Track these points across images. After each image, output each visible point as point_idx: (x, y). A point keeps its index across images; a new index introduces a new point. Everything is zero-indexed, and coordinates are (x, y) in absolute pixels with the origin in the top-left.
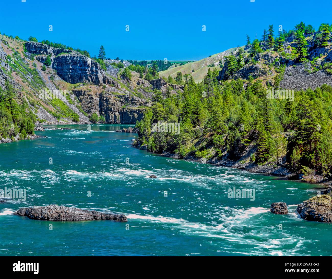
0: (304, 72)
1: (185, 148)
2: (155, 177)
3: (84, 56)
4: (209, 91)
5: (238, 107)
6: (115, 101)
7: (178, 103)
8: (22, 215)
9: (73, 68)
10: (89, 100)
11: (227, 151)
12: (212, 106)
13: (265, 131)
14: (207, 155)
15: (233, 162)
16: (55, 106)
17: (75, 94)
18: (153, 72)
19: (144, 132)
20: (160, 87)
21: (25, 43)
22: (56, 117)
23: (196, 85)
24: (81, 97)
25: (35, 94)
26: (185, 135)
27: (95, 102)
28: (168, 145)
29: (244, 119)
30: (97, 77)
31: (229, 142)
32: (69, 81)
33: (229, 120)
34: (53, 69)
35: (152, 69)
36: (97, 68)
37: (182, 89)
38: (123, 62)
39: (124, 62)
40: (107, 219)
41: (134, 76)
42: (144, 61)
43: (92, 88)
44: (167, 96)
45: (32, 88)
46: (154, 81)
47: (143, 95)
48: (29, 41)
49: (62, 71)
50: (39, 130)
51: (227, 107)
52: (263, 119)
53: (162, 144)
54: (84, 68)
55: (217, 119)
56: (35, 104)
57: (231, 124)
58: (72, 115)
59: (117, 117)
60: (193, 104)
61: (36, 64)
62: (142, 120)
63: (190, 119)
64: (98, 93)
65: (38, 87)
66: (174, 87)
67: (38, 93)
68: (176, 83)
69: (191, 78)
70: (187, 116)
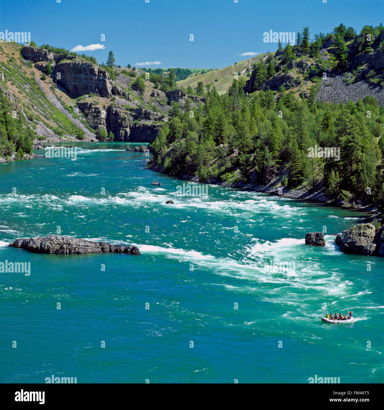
0: (344, 81)
1: (207, 170)
2: (173, 203)
3: (90, 63)
4: (234, 104)
5: (268, 122)
6: (126, 116)
7: (198, 117)
8: (19, 247)
9: (77, 76)
10: (96, 114)
12: (238, 121)
13: (299, 150)
14: (232, 177)
16: (57, 120)
17: (79, 108)
18: (170, 82)
19: (159, 151)
20: (178, 99)
21: (21, 48)
22: (58, 134)
23: (220, 97)
24: (87, 111)
25: (33, 107)
27: (103, 116)
29: (275, 136)
30: (106, 87)
31: (258, 163)
33: (257, 138)
35: (169, 78)
36: (105, 76)
37: (203, 101)
38: (135, 70)
39: (136, 70)
40: (116, 251)
41: (149, 87)
42: (160, 69)
43: (99, 101)
44: (186, 110)
45: (30, 100)
46: (171, 92)
47: (158, 108)
49: (65, 81)
50: (38, 148)
51: (256, 122)
52: (296, 136)
54: (90, 76)
55: (244, 136)
56: (33, 118)
58: (76, 132)
59: (128, 134)
60: (217, 118)
61: (34, 71)
62: (157, 137)
63: (212, 136)
64: (107, 106)
65: (37, 99)
66: (194, 99)
67: (37, 106)
68: (197, 94)
69: (214, 88)
70: (210, 132)
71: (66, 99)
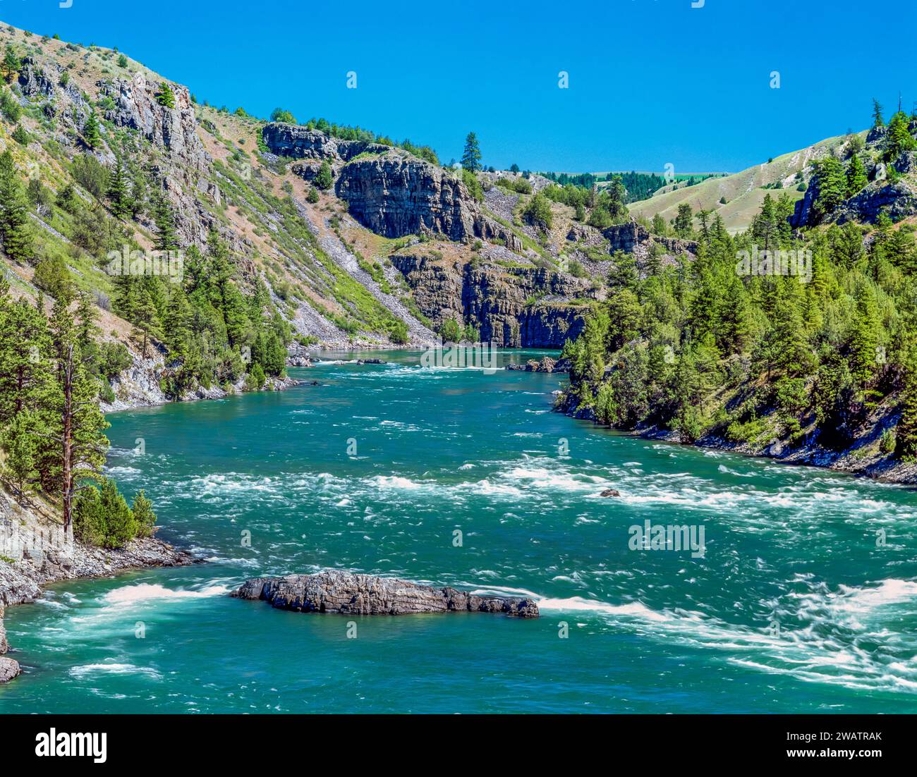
1: (699, 415)
2: (616, 494)
3: (421, 161)
5: (848, 300)
6: (507, 286)
7: (679, 289)
8: (254, 599)
9: (391, 194)
10: (436, 283)
11: (816, 422)
12: (775, 299)
14: (760, 434)
15: (832, 455)
16: (344, 298)
17: (397, 267)
18: (611, 205)
19: (585, 372)
20: (631, 247)
21: (261, 127)
22: (346, 330)
23: (732, 240)
24: (414, 274)
25: (288, 266)
26: (699, 380)
27: (453, 287)
28: (651, 408)
29: (864, 333)
30: (459, 220)
31: (822, 399)
32: (382, 230)
33: (822, 338)
34: (338, 197)
35: (609, 195)
36: (457, 193)
37: (692, 251)
38: (528, 178)
39: (532, 178)
40: (483, 609)
41: (561, 217)
42: (587, 174)
43: (443, 251)
44: (650, 272)
45: (281, 251)
46: (614, 230)
47: (584, 268)
48: (274, 123)
49: (362, 204)
50: (299, 364)
51: (818, 302)
53: (636, 403)
54: (421, 194)
55: (789, 335)
56: (288, 294)
57: (827, 348)
58: (389, 325)
59: (512, 330)
60: (723, 292)
61: (291, 182)
62: (580, 336)
63: (712, 335)
64: (462, 263)
65: (297, 248)
66: (670, 245)
67: (296, 265)
68: (676, 233)
69: (718, 220)
70: (706, 326)
71: (366, 247)
